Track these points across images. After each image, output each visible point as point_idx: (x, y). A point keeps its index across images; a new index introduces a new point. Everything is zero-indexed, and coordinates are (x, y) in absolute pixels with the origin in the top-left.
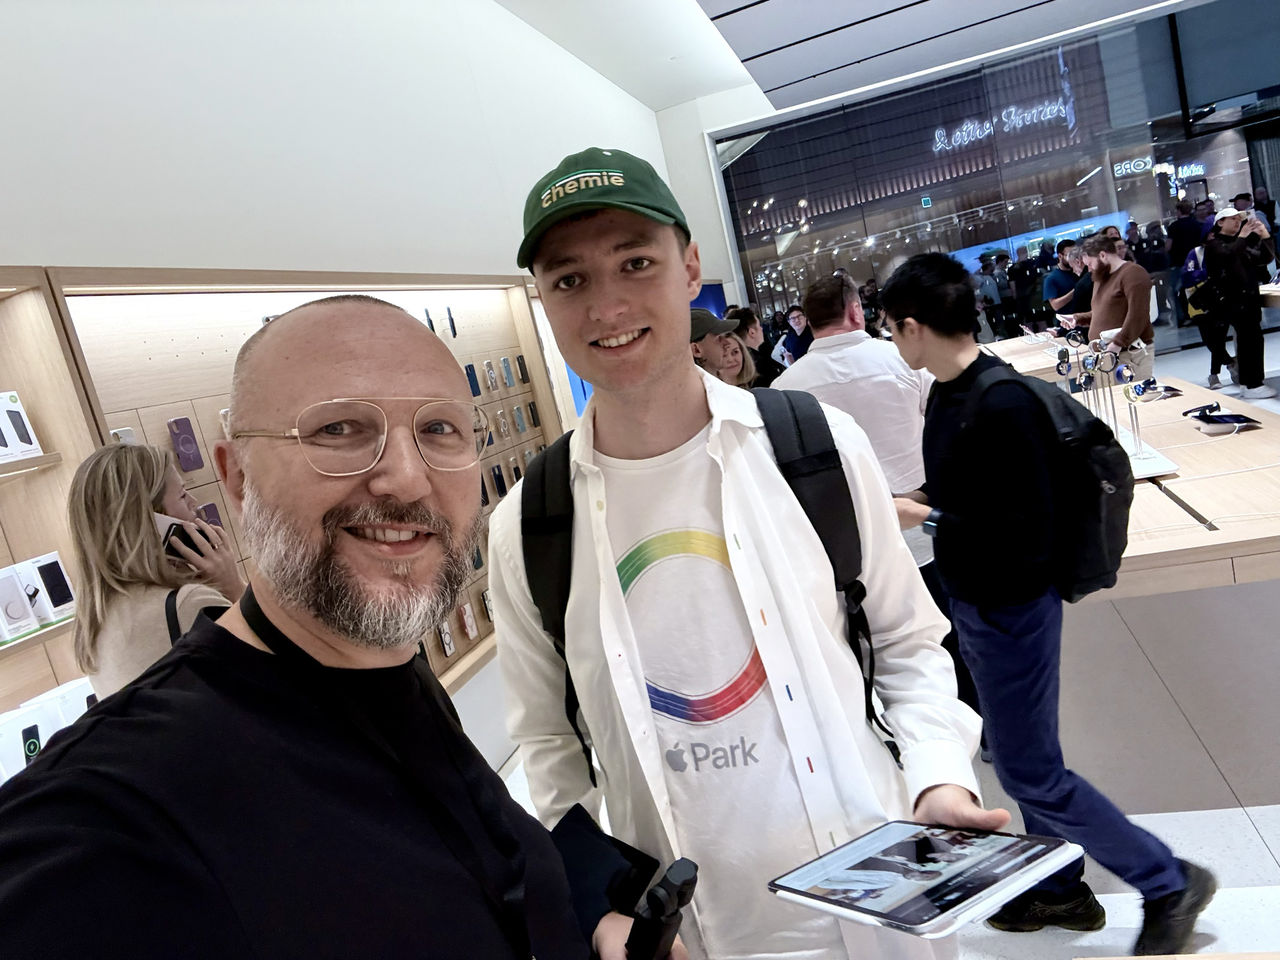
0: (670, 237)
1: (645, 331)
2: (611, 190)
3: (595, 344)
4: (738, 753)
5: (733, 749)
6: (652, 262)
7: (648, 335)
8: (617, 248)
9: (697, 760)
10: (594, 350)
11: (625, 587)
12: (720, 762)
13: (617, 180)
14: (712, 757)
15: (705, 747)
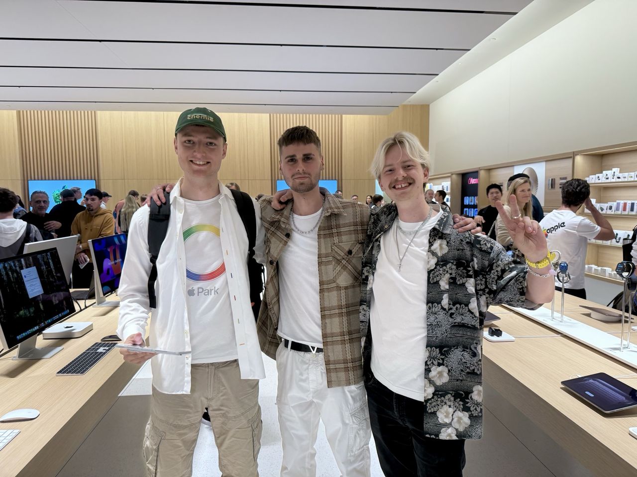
0: (222, 139)
1: (208, 163)
2: (209, 122)
3: (191, 161)
4: (213, 291)
5: (211, 290)
6: (215, 145)
7: (209, 164)
8: (207, 138)
9: (198, 292)
10: (191, 163)
11: (185, 239)
12: (206, 294)
13: (211, 119)
14: (204, 292)
15: (202, 288)
